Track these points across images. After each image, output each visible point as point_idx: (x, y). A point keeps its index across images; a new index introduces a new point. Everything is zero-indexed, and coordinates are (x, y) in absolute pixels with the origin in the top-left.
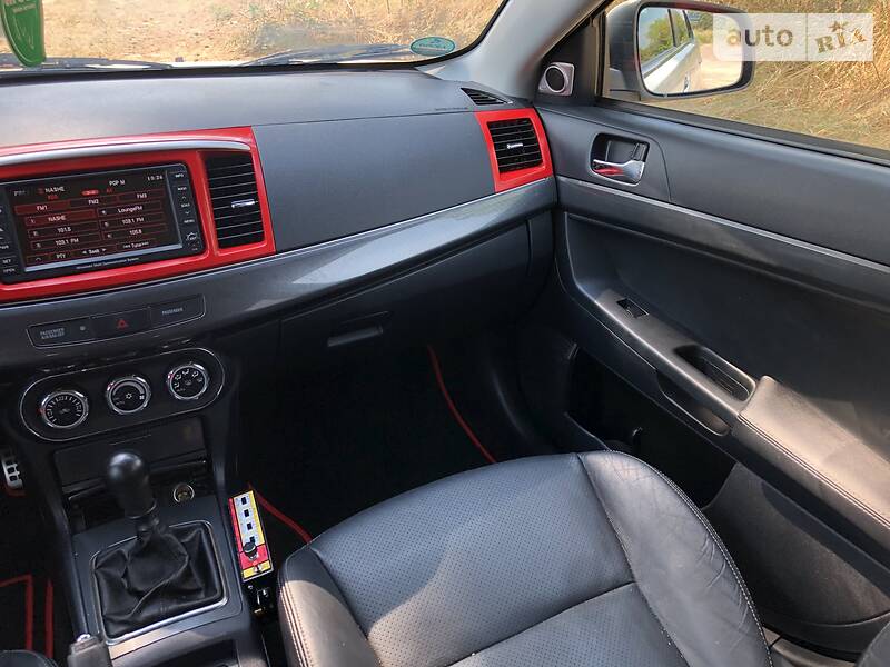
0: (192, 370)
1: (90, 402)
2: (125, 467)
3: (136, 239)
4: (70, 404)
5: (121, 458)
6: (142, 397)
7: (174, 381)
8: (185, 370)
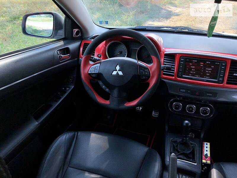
0: (207, 109)
1: (182, 107)
2: (187, 124)
3: (207, 76)
4: (179, 106)
5: (187, 122)
6: (193, 110)
7: (202, 110)
8: (205, 108)
